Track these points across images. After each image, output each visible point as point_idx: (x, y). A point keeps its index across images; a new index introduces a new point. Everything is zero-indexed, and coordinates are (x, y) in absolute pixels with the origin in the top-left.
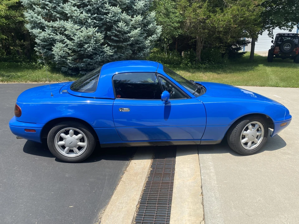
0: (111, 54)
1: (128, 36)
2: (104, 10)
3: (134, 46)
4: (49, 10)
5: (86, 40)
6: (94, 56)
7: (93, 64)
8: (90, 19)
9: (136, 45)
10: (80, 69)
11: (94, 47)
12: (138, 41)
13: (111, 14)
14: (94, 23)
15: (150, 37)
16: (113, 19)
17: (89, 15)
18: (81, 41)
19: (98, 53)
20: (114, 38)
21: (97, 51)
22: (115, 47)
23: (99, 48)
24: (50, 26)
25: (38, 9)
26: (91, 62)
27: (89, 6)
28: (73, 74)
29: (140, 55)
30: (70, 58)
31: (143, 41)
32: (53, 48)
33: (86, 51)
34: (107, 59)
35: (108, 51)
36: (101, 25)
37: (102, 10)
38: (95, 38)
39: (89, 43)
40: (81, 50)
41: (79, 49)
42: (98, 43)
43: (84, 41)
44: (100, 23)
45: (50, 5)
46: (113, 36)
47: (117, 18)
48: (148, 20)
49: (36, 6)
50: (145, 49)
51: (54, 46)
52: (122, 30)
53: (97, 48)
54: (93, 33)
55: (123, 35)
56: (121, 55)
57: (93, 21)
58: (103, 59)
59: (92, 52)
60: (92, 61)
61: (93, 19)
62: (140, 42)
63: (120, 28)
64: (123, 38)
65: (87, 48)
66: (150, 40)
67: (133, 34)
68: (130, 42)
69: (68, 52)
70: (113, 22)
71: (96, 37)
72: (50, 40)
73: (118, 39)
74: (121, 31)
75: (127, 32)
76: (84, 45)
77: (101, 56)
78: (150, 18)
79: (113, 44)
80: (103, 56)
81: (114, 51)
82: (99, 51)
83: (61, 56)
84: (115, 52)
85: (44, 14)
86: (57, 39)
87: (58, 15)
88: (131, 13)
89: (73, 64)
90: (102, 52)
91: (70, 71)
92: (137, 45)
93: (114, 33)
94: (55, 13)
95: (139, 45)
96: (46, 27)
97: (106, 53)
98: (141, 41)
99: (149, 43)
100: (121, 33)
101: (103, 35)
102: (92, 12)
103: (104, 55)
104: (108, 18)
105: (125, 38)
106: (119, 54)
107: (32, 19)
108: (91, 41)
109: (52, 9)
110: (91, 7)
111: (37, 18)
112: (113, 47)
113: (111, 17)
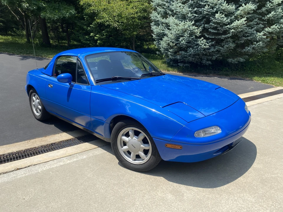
0: (206, 47)
1: (228, 27)
2: (203, 2)
3: (240, 39)
4: (165, 9)
5: (182, 34)
6: (188, 49)
7: (187, 57)
8: (190, 13)
9: (242, 38)
10: (179, 61)
11: (188, 41)
12: (246, 33)
13: (208, 6)
14: (194, 16)
15: (268, 28)
16: (211, 11)
17: (190, 9)
18: (178, 34)
19: (192, 46)
20: (211, 30)
21: (192, 44)
22: (212, 40)
23: (194, 41)
24: (164, 22)
25: (159, 9)
26: (186, 55)
27: (190, 1)
28: (174, 65)
29: (247, 50)
30: (171, 50)
31: (253, 34)
32: (160, 42)
33: (181, 44)
34: (201, 52)
35: (203, 44)
36: (201, 18)
37: (201, 3)
38: (189, 32)
39: (184, 36)
40: (177, 43)
41: (177, 42)
42: (193, 36)
43: (180, 34)
44: (199, 17)
45: (167, 4)
46: (211, 28)
47: (215, 9)
48: (269, 8)
49: (159, 7)
50: (255, 43)
51: (162, 40)
52: (219, 21)
53: (191, 41)
54: (189, 26)
55: (222, 26)
56: (219, 49)
57: (193, 15)
58: (197, 52)
59: (186, 45)
60: (186, 53)
61: (194, 12)
62: (249, 35)
63: (216, 19)
64: (222, 30)
65: (181, 41)
66: (267, 32)
67: (234, 26)
68: (230, 35)
69: (171, 45)
70: (210, 14)
71: (191, 31)
72: (161, 34)
73: (216, 32)
74: (220, 23)
75: (227, 24)
76: (180, 39)
77: (196, 48)
78: (271, 5)
79: (210, 37)
80: (196, 49)
81: (210, 44)
82: (194, 44)
83: (164, 48)
84: (212, 45)
85: (163, 13)
86: (166, 34)
87: (170, 13)
88: (243, 2)
89: (173, 56)
90: (197, 45)
91: (172, 63)
92: (244, 38)
93: (212, 25)
94: (169, 11)
95: (247, 38)
96: (160, 24)
97: (201, 46)
98: (250, 33)
99: (263, 35)
100: (220, 25)
101: (201, 29)
102: (194, 6)
103: (198, 48)
104: (205, 11)
105: (224, 30)
106: (217, 48)
107: (153, 19)
108: (185, 34)
109: (168, 8)
110: (193, 1)
111: (156, 17)
112: (210, 40)
113: (208, 9)
